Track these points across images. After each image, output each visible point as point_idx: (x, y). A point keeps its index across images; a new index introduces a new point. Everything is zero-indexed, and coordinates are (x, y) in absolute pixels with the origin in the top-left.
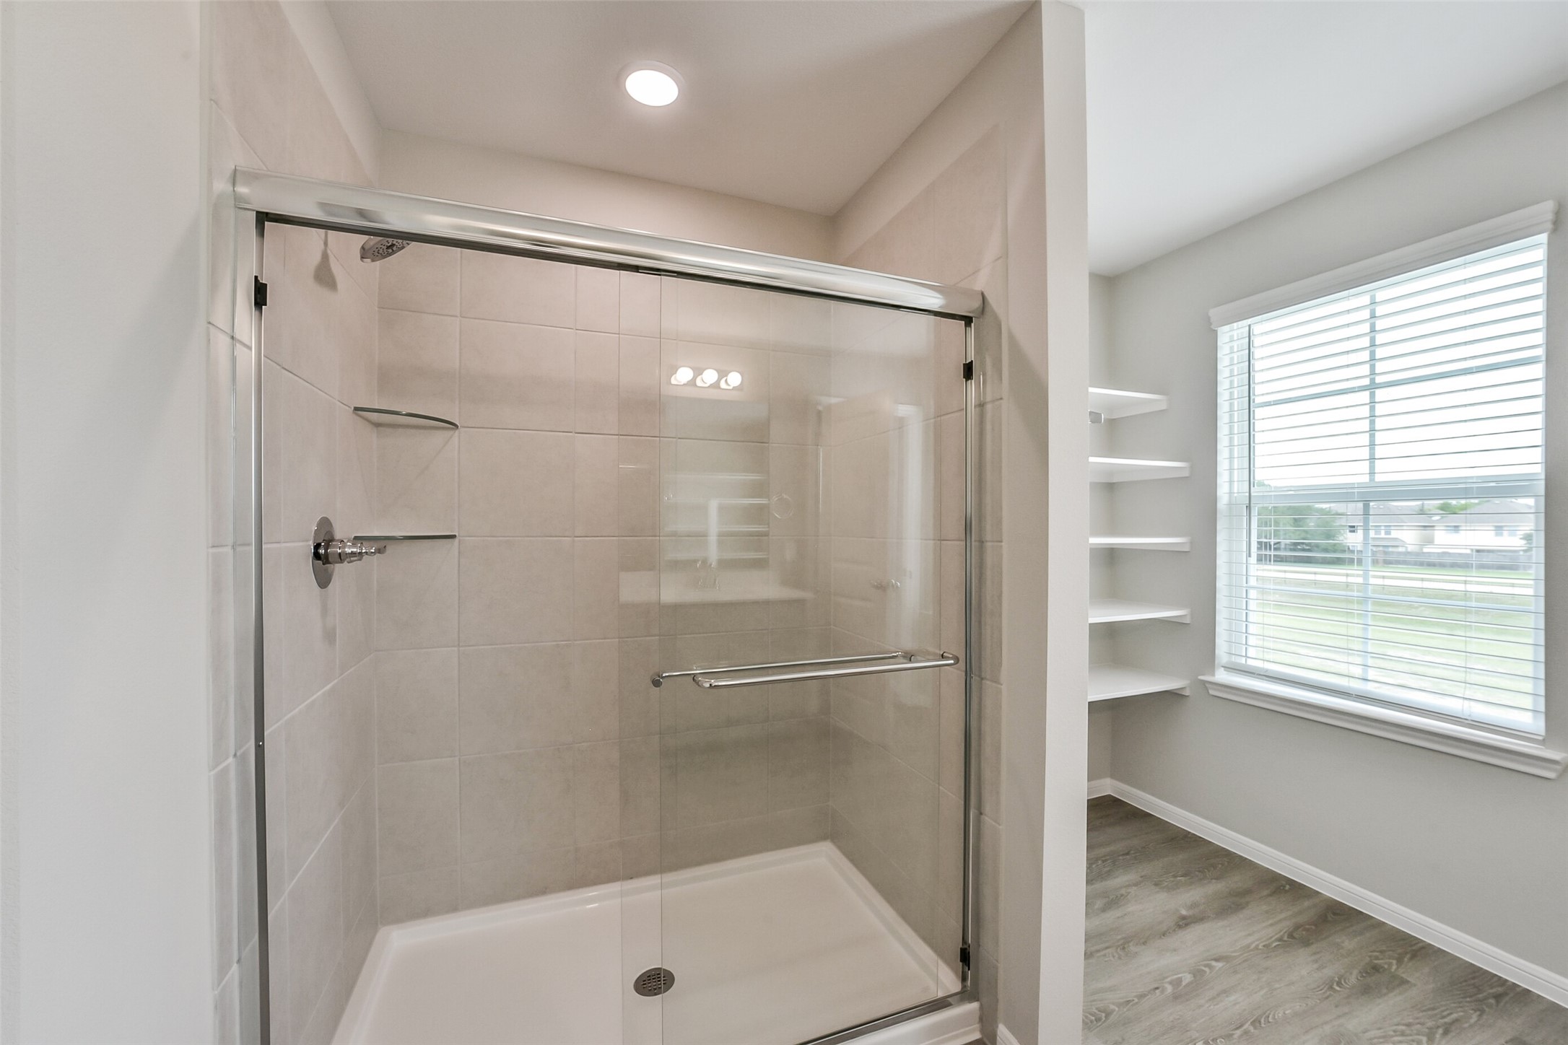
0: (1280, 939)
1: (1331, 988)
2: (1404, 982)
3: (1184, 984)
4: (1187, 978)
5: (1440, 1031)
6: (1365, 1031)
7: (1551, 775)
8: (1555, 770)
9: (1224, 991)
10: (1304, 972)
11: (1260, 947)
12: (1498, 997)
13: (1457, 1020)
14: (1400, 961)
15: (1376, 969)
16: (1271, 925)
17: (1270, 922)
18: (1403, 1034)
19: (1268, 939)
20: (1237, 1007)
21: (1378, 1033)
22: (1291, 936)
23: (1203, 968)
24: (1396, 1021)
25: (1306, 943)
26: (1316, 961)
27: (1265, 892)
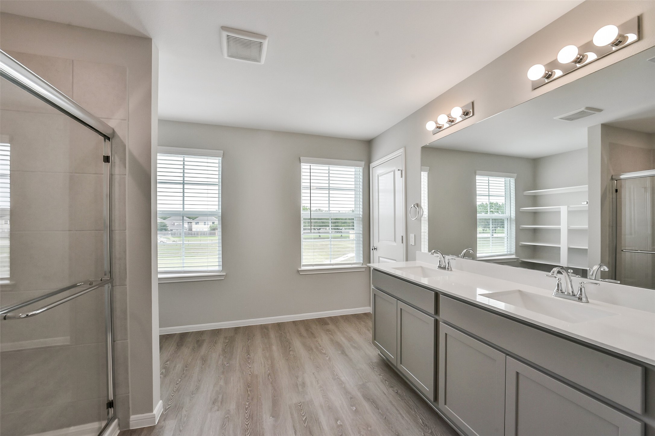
0: (176, 348)
1: (194, 350)
2: (204, 340)
3: (164, 372)
4: (164, 371)
5: (215, 344)
6: (205, 353)
7: (223, 278)
8: (223, 277)
9: (174, 367)
10: (187, 351)
11: (174, 352)
12: (218, 332)
13: (216, 341)
14: (201, 337)
15: (198, 341)
16: (172, 346)
17: (171, 346)
18: (210, 349)
19: (174, 350)
20: (180, 367)
21: (207, 351)
22: (178, 346)
23: (165, 366)
24: (208, 347)
25: (182, 345)
26: (187, 347)
27: (164, 341)
